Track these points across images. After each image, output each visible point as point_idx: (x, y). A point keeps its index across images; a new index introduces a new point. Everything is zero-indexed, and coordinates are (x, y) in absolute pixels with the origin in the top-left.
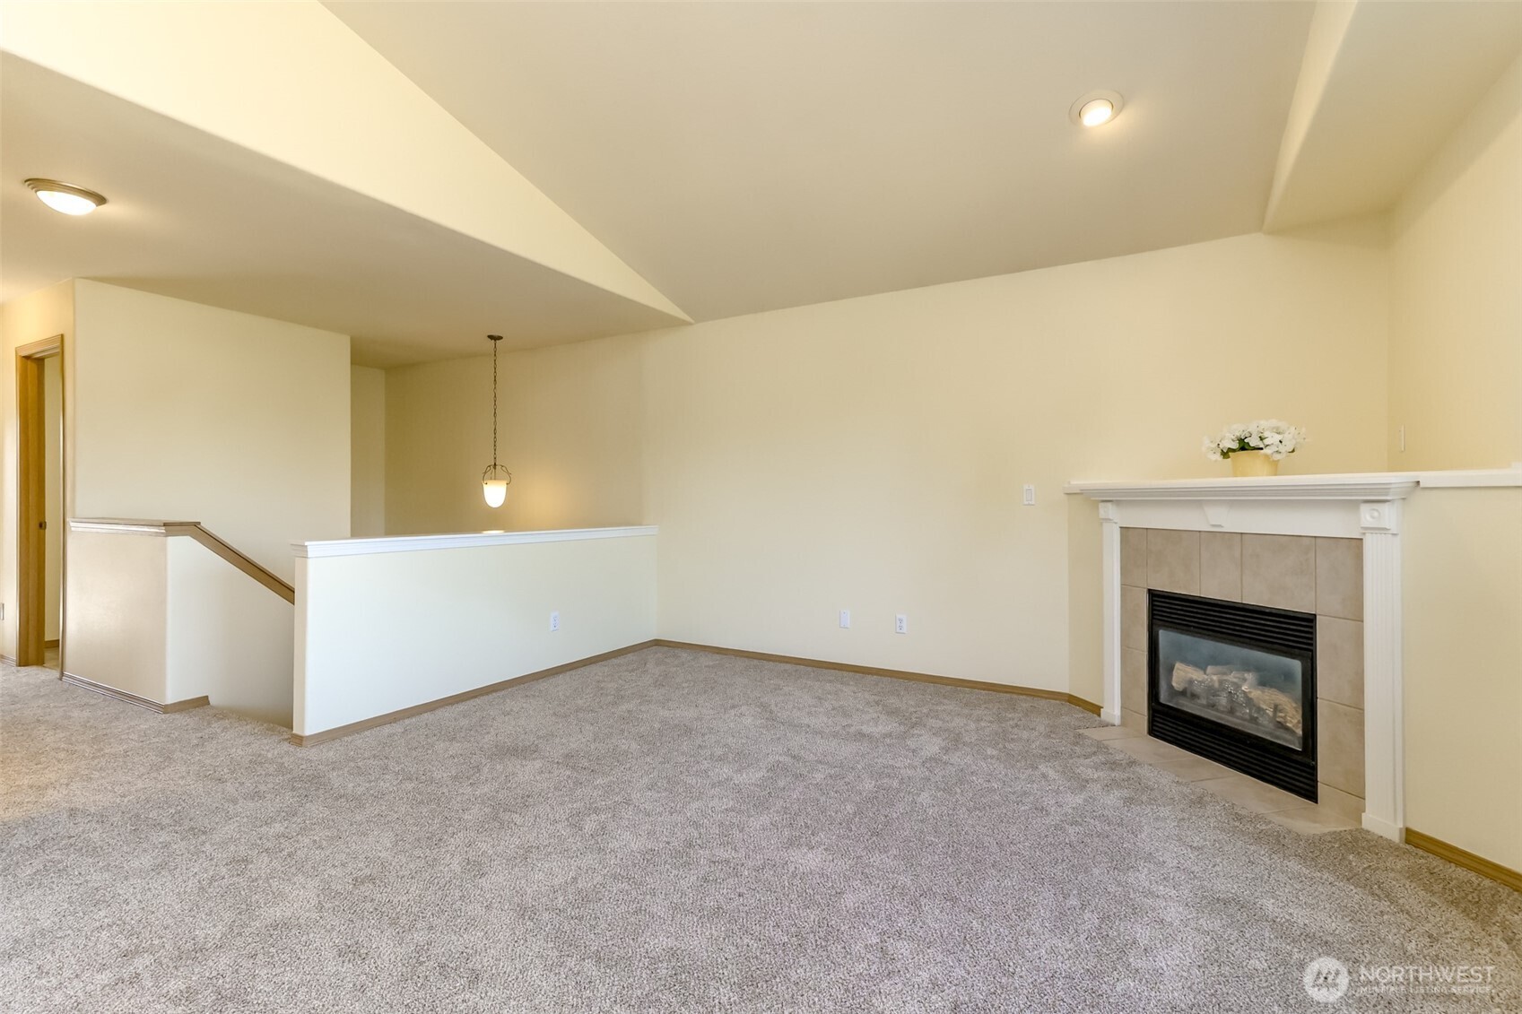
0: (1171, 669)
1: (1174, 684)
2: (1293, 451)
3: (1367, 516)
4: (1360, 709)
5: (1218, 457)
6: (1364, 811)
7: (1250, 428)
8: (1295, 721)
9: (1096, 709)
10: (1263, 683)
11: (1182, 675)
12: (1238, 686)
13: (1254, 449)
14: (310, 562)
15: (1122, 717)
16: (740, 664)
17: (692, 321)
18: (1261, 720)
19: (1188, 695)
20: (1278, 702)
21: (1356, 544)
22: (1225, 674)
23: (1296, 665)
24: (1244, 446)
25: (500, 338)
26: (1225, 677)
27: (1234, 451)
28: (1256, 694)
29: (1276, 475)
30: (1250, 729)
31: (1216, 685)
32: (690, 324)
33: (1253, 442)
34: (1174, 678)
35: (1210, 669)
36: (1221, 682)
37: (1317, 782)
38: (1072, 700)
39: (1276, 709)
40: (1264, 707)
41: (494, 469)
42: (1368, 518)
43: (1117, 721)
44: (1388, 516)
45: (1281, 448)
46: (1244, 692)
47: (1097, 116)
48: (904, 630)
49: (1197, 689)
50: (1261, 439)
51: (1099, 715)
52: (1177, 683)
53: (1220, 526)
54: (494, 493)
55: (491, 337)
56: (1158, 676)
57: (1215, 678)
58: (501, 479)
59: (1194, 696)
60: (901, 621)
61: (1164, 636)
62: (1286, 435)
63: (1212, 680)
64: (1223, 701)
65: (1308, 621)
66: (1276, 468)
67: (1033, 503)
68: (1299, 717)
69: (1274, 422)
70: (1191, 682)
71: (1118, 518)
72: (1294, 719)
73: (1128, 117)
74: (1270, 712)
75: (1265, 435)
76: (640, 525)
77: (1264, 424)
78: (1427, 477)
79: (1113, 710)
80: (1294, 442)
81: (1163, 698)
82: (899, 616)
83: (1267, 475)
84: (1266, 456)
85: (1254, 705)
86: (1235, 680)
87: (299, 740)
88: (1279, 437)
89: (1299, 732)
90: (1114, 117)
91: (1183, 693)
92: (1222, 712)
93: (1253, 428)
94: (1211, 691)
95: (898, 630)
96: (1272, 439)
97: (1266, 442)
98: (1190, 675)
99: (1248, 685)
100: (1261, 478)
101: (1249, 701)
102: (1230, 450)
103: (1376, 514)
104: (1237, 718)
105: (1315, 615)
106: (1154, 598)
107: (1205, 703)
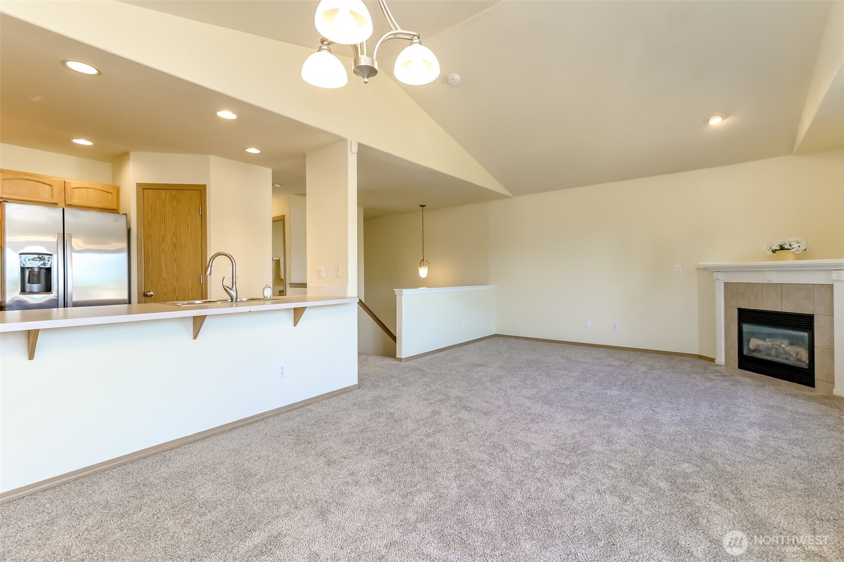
0: (749, 341)
1: (750, 347)
2: (805, 250)
4: (833, 350)
5: (771, 253)
6: (834, 388)
7: (785, 241)
8: (806, 358)
9: (713, 360)
10: (791, 344)
11: (754, 343)
12: (780, 346)
13: (787, 249)
14: (403, 297)
15: (726, 362)
16: (540, 343)
17: (512, 196)
18: (790, 359)
19: (757, 351)
20: (798, 351)
21: (831, 287)
22: (773, 341)
23: (805, 334)
24: (782, 248)
25: (425, 206)
26: (774, 343)
27: (778, 250)
28: (788, 348)
29: (797, 260)
30: (786, 362)
31: (770, 346)
32: (510, 197)
33: (786, 247)
34: (751, 344)
35: (767, 340)
36: (772, 345)
37: (814, 379)
38: (700, 357)
39: (797, 353)
40: (792, 353)
41: (422, 262)
42: (835, 275)
43: (723, 364)
45: (799, 249)
46: (783, 348)
47: (716, 122)
48: (617, 328)
49: (761, 349)
50: (790, 245)
51: (714, 362)
52: (752, 346)
53: (772, 281)
54: (423, 272)
55: (421, 206)
56: (743, 342)
57: (769, 343)
58: (426, 266)
59: (760, 351)
60: (616, 324)
61: (746, 328)
62: (802, 244)
63: (768, 344)
64: (773, 352)
65: (811, 318)
66: (798, 257)
67: (680, 273)
68: (807, 356)
69: (796, 239)
70: (758, 346)
71: (722, 278)
72: (804, 355)
73: (729, 121)
74: (794, 355)
75: (792, 244)
76: (488, 284)
77: (791, 239)
79: (721, 359)
80: (805, 246)
81: (745, 352)
82: (615, 323)
83: (793, 260)
84: (793, 252)
85: (788, 353)
86: (779, 343)
87: (400, 360)
88: (799, 245)
89: (807, 362)
90: (722, 120)
91: (755, 350)
92: (774, 357)
93: (786, 241)
94: (768, 349)
95: (614, 328)
96: (795, 245)
97: (792, 247)
98: (758, 343)
99: (785, 345)
100: (790, 261)
101: (786, 352)
102: (776, 250)
103: (838, 275)
104: (781, 358)
105: (813, 315)
106: (741, 311)
107: (765, 354)
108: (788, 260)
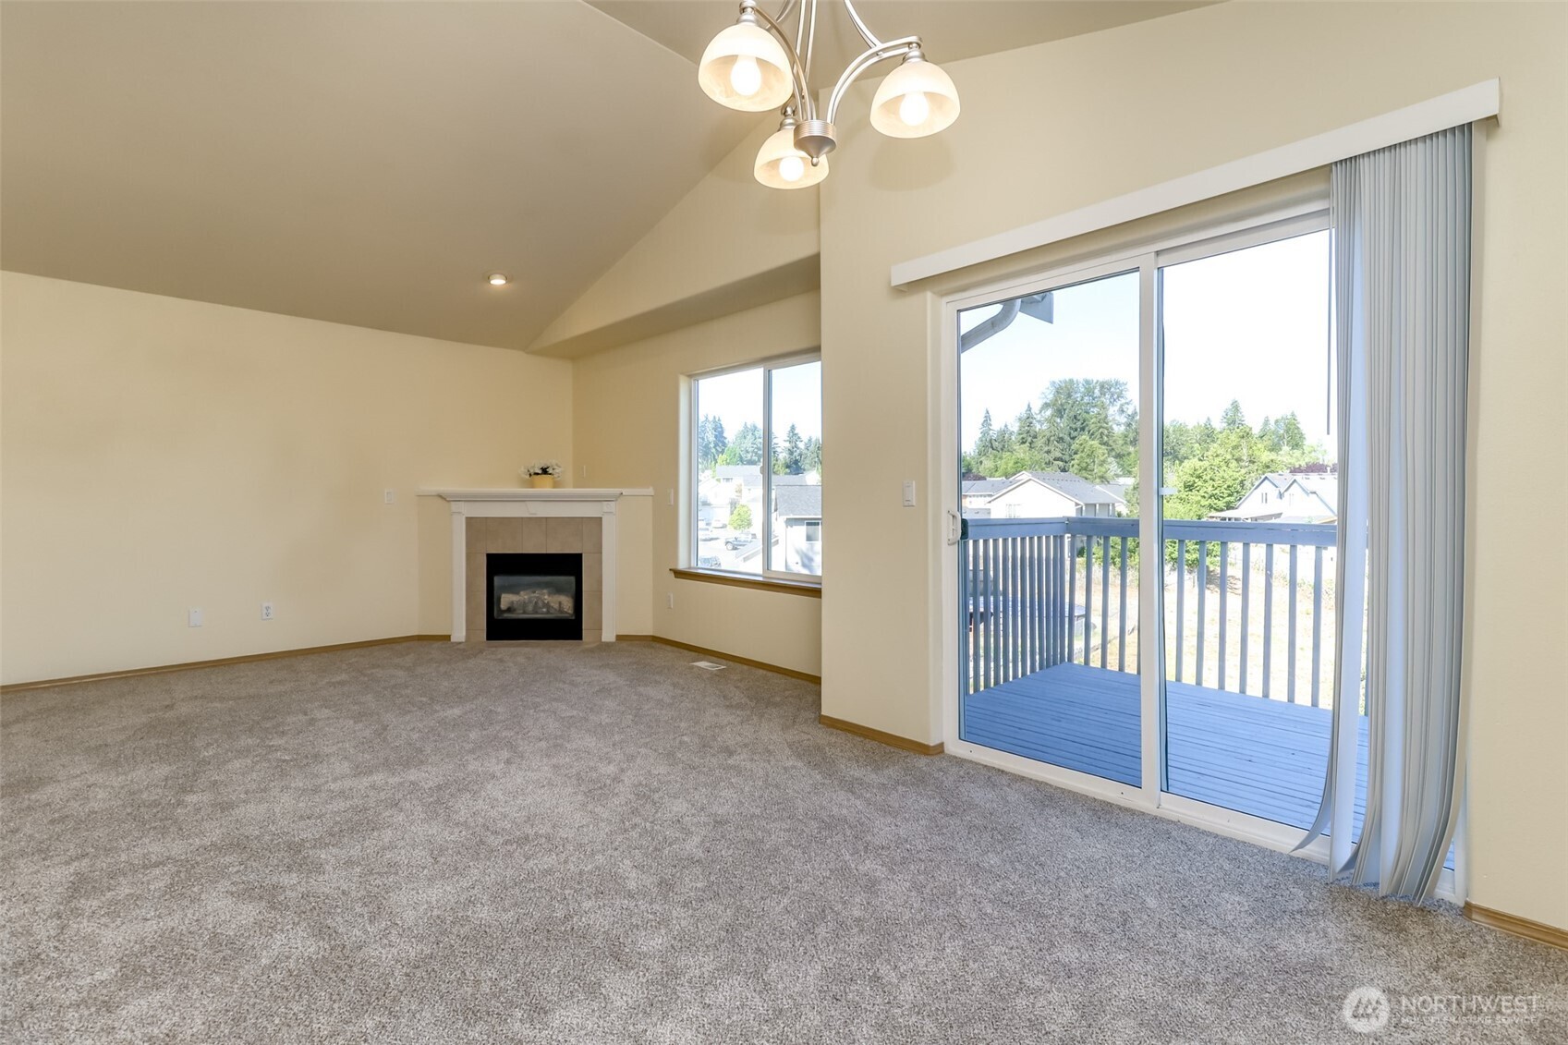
0: (500, 599)
3: (606, 507)
4: (600, 591)
5: (529, 477)
7: (548, 462)
8: (572, 607)
9: (447, 638)
10: (551, 592)
11: (506, 600)
12: (539, 598)
15: (468, 636)
18: (550, 611)
20: (561, 599)
21: (599, 520)
22: (531, 593)
23: (572, 579)
24: (545, 471)
26: (531, 595)
27: (538, 474)
28: (549, 600)
29: (554, 487)
30: (548, 617)
31: (527, 600)
33: (549, 470)
34: (502, 602)
35: (523, 592)
36: (530, 598)
37: (582, 631)
39: (560, 603)
40: (553, 605)
42: (603, 507)
43: (463, 640)
44: (612, 506)
46: (544, 600)
47: (498, 282)
48: (270, 615)
49: (515, 606)
50: (554, 468)
51: (449, 640)
52: (503, 606)
53: (535, 514)
56: (493, 602)
57: (526, 597)
59: (514, 610)
60: (268, 609)
61: (499, 581)
63: (524, 598)
64: (530, 608)
65: (578, 557)
67: (392, 503)
68: (574, 605)
70: (512, 602)
71: (463, 511)
72: (570, 605)
74: (556, 605)
75: (556, 466)
78: (625, 491)
79: (459, 634)
81: (496, 615)
82: (265, 605)
86: (538, 595)
89: (574, 611)
91: (508, 610)
92: (531, 614)
94: (525, 604)
95: (265, 617)
96: (560, 468)
97: (557, 470)
98: (511, 599)
99: (544, 595)
100: (547, 489)
101: (546, 605)
102: (535, 474)
103: (609, 506)
104: (540, 614)
105: (582, 553)
106: (491, 558)
107: (521, 611)
108: (544, 487)
